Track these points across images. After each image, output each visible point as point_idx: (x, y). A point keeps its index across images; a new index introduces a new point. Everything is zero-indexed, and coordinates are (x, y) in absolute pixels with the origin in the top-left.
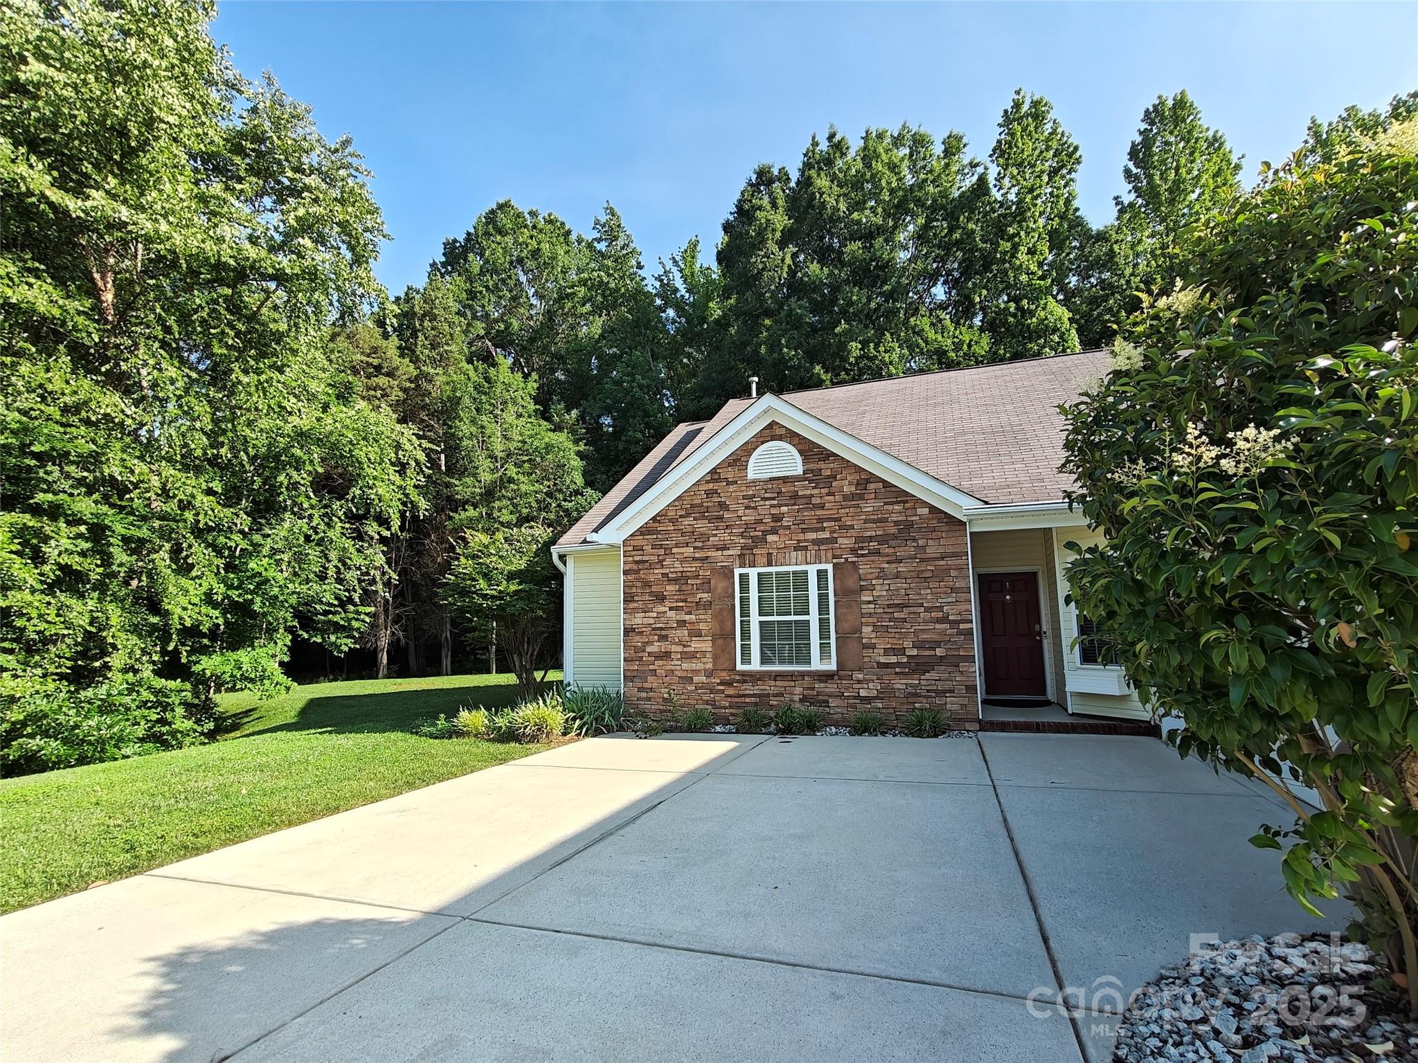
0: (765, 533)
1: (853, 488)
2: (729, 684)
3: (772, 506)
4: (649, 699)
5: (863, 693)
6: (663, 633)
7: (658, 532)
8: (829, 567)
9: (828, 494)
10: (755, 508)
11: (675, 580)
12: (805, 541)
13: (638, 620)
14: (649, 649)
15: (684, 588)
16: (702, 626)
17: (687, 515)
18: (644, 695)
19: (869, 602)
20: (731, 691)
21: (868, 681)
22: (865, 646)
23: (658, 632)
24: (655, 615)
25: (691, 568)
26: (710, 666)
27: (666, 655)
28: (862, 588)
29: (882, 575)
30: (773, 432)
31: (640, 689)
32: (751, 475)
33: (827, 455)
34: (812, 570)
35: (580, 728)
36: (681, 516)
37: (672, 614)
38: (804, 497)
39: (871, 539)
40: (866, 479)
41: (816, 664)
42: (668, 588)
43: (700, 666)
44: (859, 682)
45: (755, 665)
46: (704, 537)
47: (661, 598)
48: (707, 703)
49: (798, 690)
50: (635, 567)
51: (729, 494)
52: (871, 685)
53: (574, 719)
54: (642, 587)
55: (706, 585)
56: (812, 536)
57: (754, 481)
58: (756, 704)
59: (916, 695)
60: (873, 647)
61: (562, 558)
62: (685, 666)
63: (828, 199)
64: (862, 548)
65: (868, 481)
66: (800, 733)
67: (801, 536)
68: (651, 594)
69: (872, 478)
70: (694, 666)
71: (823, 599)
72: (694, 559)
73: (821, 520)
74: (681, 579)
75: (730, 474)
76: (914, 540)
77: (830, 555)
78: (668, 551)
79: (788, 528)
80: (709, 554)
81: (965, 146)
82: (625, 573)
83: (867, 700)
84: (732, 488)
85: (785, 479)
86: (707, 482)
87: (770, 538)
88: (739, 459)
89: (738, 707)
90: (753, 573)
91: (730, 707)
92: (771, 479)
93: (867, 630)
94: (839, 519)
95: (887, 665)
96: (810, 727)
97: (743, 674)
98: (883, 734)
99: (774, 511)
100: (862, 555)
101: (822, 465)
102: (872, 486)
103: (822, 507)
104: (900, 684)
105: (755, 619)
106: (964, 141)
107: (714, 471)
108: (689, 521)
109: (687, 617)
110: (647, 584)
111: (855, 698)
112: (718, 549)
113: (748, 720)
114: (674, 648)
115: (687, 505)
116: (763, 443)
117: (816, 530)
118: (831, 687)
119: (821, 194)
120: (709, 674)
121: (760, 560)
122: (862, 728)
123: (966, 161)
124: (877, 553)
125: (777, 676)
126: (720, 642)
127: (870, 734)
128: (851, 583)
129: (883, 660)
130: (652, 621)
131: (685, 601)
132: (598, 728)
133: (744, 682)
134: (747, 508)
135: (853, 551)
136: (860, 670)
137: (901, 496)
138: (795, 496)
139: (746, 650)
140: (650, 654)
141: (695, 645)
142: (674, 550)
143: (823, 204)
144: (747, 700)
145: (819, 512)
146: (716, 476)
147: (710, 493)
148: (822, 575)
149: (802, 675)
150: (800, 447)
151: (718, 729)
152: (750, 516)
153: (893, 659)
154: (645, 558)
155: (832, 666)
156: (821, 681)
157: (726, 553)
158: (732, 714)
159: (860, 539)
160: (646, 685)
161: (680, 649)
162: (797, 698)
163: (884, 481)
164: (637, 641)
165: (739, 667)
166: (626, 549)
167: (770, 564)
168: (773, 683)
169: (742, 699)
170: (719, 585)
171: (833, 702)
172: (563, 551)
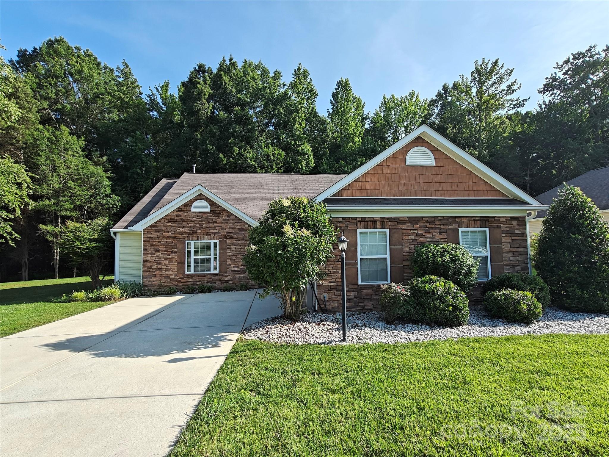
0: (197, 230)
1: (226, 217)
2: (183, 278)
3: (199, 221)
4: (153, 285)
5: (226, 279)
6: (159, 262)
7: (157, 227)
8: (218, 241)
9: (218, 219)
10: (194, 221)
11: (164, 244)
12: (210, 233)
13: (149, 257)
14: (153, 267)
15: (167, 246)
16: (173, 260)
17: (169, 222)
18: (151, 283)
19: (230, 252)
20: (183, 281)
21: (228, 276)
22: (228, 266)
23: (157, 262)
24: (156, 256)
25: (169, 240)
26: (176, 273)
27: (160, 269)
28: (228, 248)
29: (234, 244)
30: (200, 197)
31: (149, 282)
32: (193, 209)
33: (218, 206)
34: (212, 242)
35: (126, 295)
36: (166, 222)
37: (162, 255)
38: (210, 219)
39: (231, 233)
40: (230, 215)
41: (212, 271)
42: (161, 247)
43: (172, 273)
44: (225, 276)
45: (192, 272)
46: (175, 230)
47: (158, 250)
48: (174, 285)
49: (206, 279)
50: (148, 239)
51: (184, 216)
52: (229, 277)
53: (124, 293)
54: (150, 246)
55: (175, 246)
56: (212, 231)
57: (194, 212)
58: (192, 284)
59: (242, 279)
60: (230, 266)
61: (115, 234)
62: (167, 273)
63: (228, 86)
64: (228, 236)
65: (231, 216)
66: (206, 292)
67: (209, 231)
68: (154, 249)
69: (232, 215)
70: (170, 273)
71: (215, 251)
72: (171, 237)
73: (216, 227)
74: (166, 243)
75: (185, 209)
76: (243, 234)
77: (218, 238)
78: (161, 234)
79: (205, 228)
80: (177, 236)
81: (281, 77)
82: (144, 241)
83: (228, 281)
84: (186, 214)
85: (204, 213)
86: (177, 211)
87: (199, 231)
88: (189, 205)
89: (186, 286)
90: (192, 243)
91: (183, 286)
92: (200, 212)
93: (228, 261)
94: (221, 227)
95: (234, 271)
96: (209, 290)
97: (188, 275)
98: (231, 291)
99: (200, 223)
100: (228, 238)
101: (216, 209)
102: (232, 217)
103: (216, 222)
104: (237, 276)
105: (192, 257)
106: (281, 74)
107: (179, 208)
108: (170, 224)
109: (168, 257)
110: (152, 245)
111: (224, 281)
112: (180, 234)
113: (189, 289)
114: (163, 267)
115: (169, 219)
116: (197, 200)
117: (214, 230)
118: (217, 278)
119: (226, 84)
120: (175, 275)
121: (194, 238)
122: (225, 289)
123: (282, 82)
124: (233, 237)
125: (199, 275)
126: (180, 265)
127: (228, 291)
128: (224, 246)
129: (233, 269)
130: (154, 258)
131: (167, 251)
132: (134, 295)
133: (188, 277)
134: (191, 221)
135: (225, 237)
136: (226, 273)
137: (241, 221)
138: (207, 218)
139: (189, 267)
140: (153, 269)
141: (171, 266)
142: (163, 234)
143: (226, 88)
144: (189, 283)
145: (215, 224)
146: (180, 210)
147: (177, 215)
148: (215, 244)
149: (208, 274)
150: (210, 203)
151: (178, 293)
152: (192, 224)
153: (236, 269)
154: (152, 236)
155: (217, 271)
156: (214, 276)
157: (183, 235)
158: (183, 288)
159: (227, 233)
160: (151, 280)
161: (165, 267)
162: (206, 282)
163: (235, 216)
164: (148, 265)
165: (186, 273)
166: (144, 232)
167: (198, 240)
168: (198, 277)
169: (187, 283)
170: (180, 246)
171: (217, 283)
172: (115, 231)
